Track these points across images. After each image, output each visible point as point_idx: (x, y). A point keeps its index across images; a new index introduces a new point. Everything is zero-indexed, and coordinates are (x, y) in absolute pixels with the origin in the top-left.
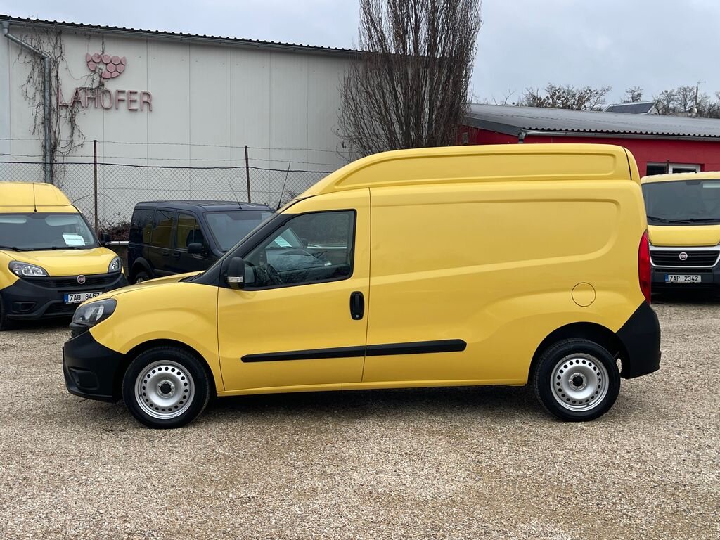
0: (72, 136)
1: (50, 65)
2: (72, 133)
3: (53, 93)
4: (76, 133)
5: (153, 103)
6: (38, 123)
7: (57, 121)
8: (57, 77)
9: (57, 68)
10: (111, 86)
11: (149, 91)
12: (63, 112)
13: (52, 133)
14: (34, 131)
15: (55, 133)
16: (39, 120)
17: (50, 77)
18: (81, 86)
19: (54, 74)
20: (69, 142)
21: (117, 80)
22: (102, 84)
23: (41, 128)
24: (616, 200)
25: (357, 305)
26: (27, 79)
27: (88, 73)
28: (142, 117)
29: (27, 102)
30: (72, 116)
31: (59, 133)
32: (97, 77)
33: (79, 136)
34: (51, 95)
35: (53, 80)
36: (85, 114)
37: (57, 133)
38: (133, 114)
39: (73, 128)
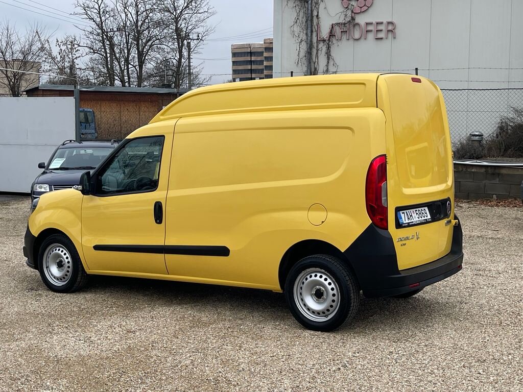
0: (327, 66)
1: (312, 8)
2: (328, 63)
3: (314, 30)
4: (331, 63)
5: (397, 31)
6: (301, 56)
7: (317, 53)
8: (317, 16)
9: (318, 9)
10: (361, 20)
11: (394, 21)
12: (321, 45)
13: (312, 64)
14: (298, 63)
15: (315, 63)
16: (302, 54)
17: (312, 17)
18: (336, 22)
19: (315, 13)
20: (325, 70)
21: (366, 14)
22: (353, 19)
23: (304, 61)
24: (351, 127)
25: (159, 212)
26: (293, 20)
27: (342, 9)
28: (386, 44)
29: (294, 39)
30: (329, 48)
31: (318, 63)
32: (349, 13)
33: (334, 65)
34: (312, 32)
35: (315, 18)
36: (338, 46)
37: (316, 63)
38: (379, 42)
39: (328, 58)
